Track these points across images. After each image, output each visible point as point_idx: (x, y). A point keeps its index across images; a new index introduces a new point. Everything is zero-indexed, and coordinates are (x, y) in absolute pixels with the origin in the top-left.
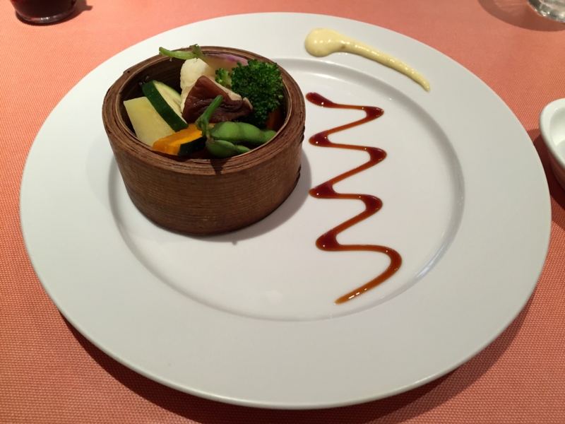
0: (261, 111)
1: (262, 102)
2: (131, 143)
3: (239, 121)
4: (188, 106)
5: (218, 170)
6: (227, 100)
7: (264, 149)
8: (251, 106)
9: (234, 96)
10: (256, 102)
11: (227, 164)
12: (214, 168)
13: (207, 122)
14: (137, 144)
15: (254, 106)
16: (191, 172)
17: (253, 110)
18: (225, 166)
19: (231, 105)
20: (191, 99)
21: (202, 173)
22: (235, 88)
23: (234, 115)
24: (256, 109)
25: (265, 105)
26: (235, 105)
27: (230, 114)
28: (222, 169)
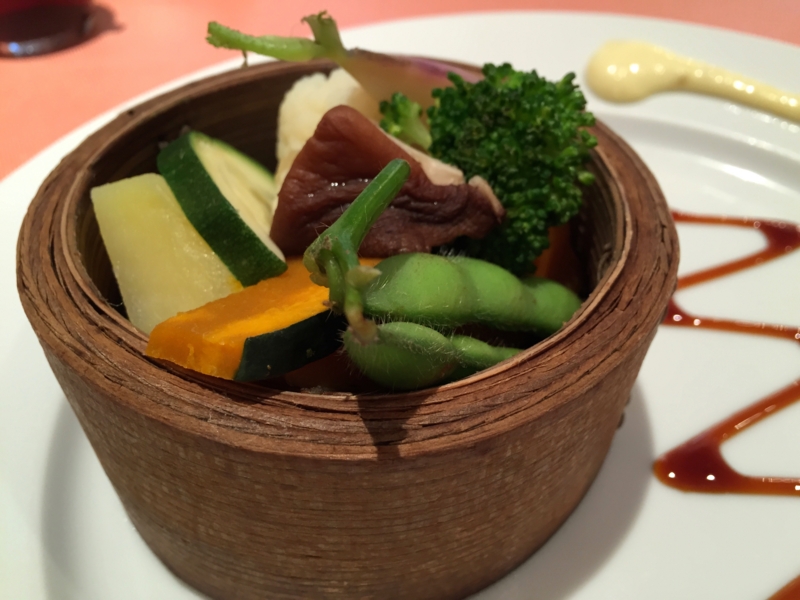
0: (527, 221)
1: (531, 193)
2: (80, 325)
3: (456, 254)
4: (291, 202)
5: (386, 439)
6: (417, 185)
7: (556, 354)
8: (496, 204)
9: (441, 173)
10: (511, 191)
11: (423, 416)
12: (373, 432)
13: (350, 253)
14: (102, 330)
15: (507, 205)
16: (283, 449)
17: (504, 217)
18: (413, 422)
19: (432, 201)
20: (301, 180)
21: (325, 453)
22: (443, 148)
23: (439, 233)
24: (511, 214)
25: (539, 202)
26: (442, 201)
27: (425, 228)
28: (401, 434)
